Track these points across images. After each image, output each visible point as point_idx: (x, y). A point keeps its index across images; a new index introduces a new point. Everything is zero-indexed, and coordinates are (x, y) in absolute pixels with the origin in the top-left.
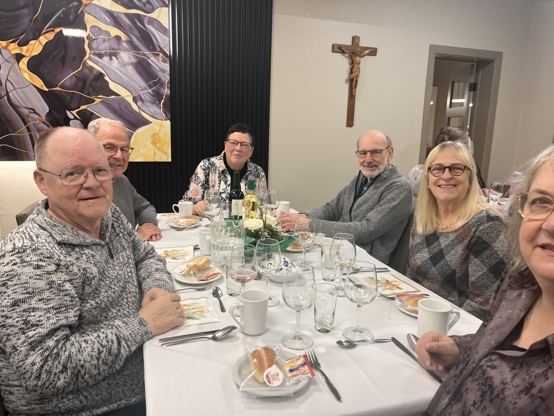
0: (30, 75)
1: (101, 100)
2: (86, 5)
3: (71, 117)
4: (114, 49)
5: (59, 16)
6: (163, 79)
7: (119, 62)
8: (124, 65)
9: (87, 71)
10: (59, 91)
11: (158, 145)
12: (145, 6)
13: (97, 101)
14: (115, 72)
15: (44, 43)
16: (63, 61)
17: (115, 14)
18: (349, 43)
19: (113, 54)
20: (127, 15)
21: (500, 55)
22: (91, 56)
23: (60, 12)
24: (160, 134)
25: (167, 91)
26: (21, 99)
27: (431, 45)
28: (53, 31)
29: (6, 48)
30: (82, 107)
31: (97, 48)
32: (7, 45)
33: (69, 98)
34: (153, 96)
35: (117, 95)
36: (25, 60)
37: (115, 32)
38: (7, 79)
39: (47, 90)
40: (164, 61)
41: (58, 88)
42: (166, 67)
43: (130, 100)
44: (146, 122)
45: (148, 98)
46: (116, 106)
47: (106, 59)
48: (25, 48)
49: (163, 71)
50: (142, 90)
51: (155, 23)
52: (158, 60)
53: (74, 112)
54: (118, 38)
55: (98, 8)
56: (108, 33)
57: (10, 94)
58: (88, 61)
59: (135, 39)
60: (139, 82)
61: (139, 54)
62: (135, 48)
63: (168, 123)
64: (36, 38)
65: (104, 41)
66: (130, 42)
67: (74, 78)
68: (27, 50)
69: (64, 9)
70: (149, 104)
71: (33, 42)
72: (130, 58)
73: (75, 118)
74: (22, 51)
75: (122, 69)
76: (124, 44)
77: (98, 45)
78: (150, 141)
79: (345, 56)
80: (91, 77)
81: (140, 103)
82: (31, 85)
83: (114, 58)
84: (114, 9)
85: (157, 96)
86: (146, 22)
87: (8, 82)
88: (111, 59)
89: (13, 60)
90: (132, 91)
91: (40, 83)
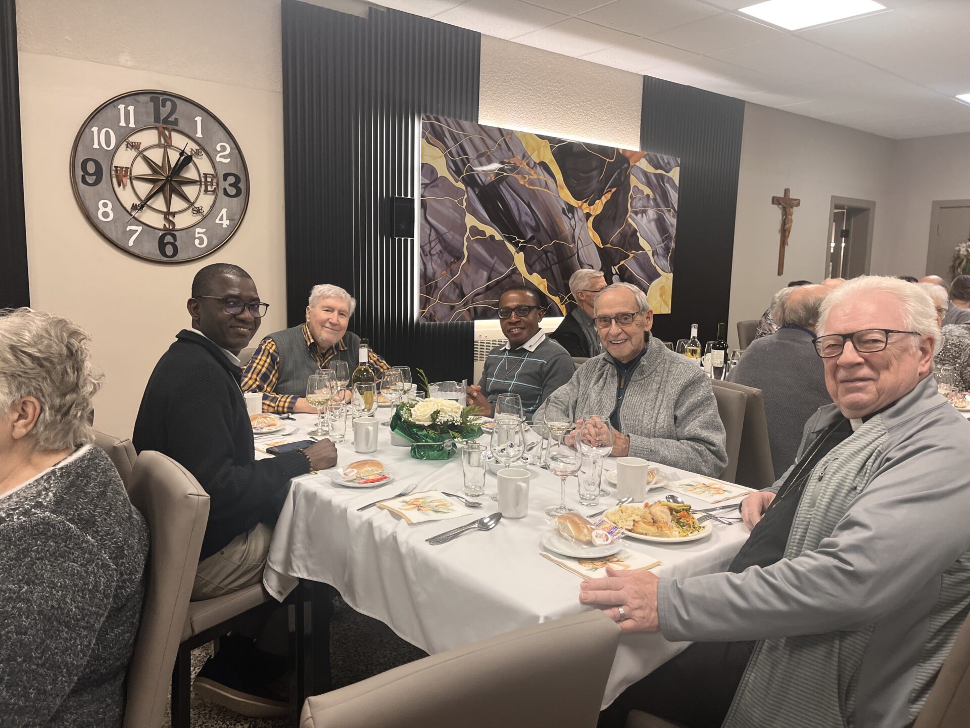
0: (593, 233)
1: (633, 255)
2: (632, 167)
3: (614, 272)
4: (645, 207)
5: (615, 178)
6: (672, 233)
7: (647, 219)
8: (649, 222)
9: (627, 228)
10: (610, 248)
11: (664, 297)
12: (666, 166)
13: (631, 255)
14: (644, 228)
15: (604, 203)
16: (614, 219)
17: (648, 174)
18: (782, 195)
19: (644, 212)
20: (655, 175)
21: (874, 203)
22: (632, 214)
23: (616, 173)
24: (666, 287)
25: (673, 245)
26: (586, 257)
27: (832, 197)
28: (610, 191)
29: (580, 207)
30: (622, 263)
31: (635, 206)
32: (582, 205)
33: (615, 254)
34: (664, 250)
35: (643, 250)
36: (591, 219)
37: (647, 191)
38: (579, 238)
39: (602, 247)
40: (674, 217)
41: (609, 245)
42: (674, 221)
43: (650, 254)
44: (658, 275)
45: (661, 252)
46: (641, 260)
47: (640, 215)
48: (592, 207)
49: (672, 225)
50: (658, 244)
51: (671, 180)
52: (670, 215)
53: (616, 267)
54: (648, 196)
55: (639, 170)
56: (642, 192)
57: (579, 251)
58: (629, 219)
59: (658, 197)
60: (657, 237)
61: (659, 210)
62: (657, 205)
63: (672, 274)
64: (600, 198)
65: (640, 199)
66: (655, 200)
67: (619, 235)
68: (594, 209)
69: (619, 170)
70: (661, 258)
71: (597, 201)
72: (654, 215)
73: (617, 273)
74: (590, 210)
75: (648, 225)
76: (651, 202)
77: (636, 204)
78: (659, 294)
79: (780, 208)
80: (630, 233)
81: (656, 257)
82: (593, 243)
83: (644, 215)
84: (648, 171)
85: (667, 249)
86: (665, 180)
87: (579, 241)
88: (642, 216)
89: (584, 219)
90: (652, 245)
91: (598, 240)
